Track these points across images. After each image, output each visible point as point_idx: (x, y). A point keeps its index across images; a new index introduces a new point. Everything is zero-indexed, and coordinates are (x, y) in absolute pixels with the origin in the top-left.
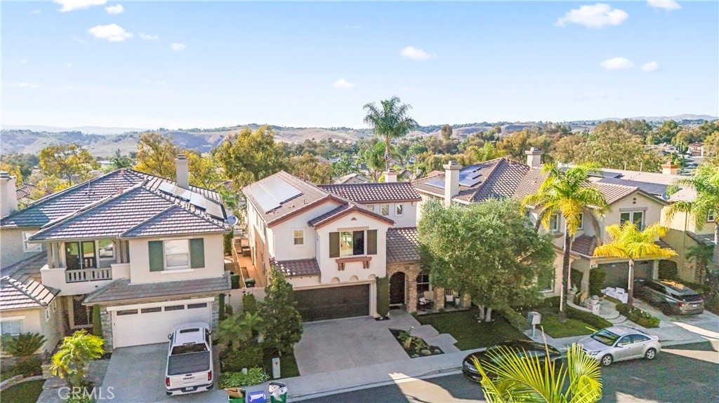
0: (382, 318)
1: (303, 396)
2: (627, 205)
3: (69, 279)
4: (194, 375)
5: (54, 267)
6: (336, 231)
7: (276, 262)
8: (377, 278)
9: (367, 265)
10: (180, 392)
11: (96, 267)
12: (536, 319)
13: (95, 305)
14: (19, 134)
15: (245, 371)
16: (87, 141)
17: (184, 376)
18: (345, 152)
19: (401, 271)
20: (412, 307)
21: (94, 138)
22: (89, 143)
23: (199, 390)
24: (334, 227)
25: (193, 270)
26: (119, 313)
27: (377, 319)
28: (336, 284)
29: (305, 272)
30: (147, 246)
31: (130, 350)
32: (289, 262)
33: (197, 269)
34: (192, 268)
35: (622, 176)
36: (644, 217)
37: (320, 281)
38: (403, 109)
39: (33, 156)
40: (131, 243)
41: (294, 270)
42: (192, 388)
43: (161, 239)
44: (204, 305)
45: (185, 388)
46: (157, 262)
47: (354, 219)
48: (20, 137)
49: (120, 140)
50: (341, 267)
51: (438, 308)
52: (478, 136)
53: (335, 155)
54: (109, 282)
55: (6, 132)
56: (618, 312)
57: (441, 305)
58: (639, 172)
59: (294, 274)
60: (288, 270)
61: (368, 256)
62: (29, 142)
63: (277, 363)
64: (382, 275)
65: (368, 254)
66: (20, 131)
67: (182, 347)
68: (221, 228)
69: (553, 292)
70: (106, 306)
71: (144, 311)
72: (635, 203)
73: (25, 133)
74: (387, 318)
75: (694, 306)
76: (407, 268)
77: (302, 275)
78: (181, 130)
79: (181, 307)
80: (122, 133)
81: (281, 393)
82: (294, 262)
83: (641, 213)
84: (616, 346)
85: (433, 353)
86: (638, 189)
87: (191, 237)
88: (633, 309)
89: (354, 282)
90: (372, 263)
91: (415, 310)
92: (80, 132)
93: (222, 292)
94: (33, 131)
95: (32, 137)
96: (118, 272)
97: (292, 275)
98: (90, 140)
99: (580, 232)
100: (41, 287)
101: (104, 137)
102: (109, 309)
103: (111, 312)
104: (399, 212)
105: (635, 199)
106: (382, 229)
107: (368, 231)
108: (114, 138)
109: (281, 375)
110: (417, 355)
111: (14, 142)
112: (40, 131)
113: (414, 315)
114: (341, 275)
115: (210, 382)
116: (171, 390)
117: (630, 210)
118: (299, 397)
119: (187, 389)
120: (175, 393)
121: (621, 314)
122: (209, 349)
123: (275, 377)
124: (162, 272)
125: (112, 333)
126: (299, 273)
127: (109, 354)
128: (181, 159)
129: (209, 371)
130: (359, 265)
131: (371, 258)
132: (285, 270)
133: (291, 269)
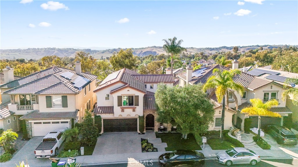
0: (141, 133)
1: (87, 164)
2: (267, 89)
3: (18, 109)
4: (45, 151)
5: (13, 104)
6: (121, 95)
7: (97, 107)
8: (139, 116)
9: (134, 110)
10: (40, 157)
11: (31, 105)
12: (204, 140)
13: (23, 120)
14: (70, 50)
15: (69, 151)
16: (92, 53)
17: (41, 151)
18: (189, 58)
19: (151, 114)
20: (156, 129)
21: (95, 51)
22: (93, 54)
23: (47, 157)
24: (119, 93)
25: (63, 108)
26: (35, 123)
27: (139, 134)
28: (121, 117)
29: (107, 112)
30: (45, 98)
31: (38, 138)
32: (103, 107)
33: (65, 108)
34: (63, 107)
35: (280, 74)
36: (277, 95)
37: (114, 116)
38: (180, 42)
39: (72, 58)
40: (39, 96)
41: (103, 111)
42: (45, 156)
43: (50, 95)
44: (67, 122)
45: (42, 156)
46: (49, 104)
47: (128, 91)
48: (70, 51)
49: (104, 52)
50: (123, 111)
51: (168, 131)
52: (250, 51)
53: (183, 60)
54: (32, 111)
55: (65, 49)
56: (253, 140)
57: (169, 129)
58: (288, 73)
59: (102, 112)
60: (101, 111)
61: (135, 107)
62: (72, 53)
63: (82, 149)
64: (141, 115)
65: (135, 106)
66: (70, 49)
67: (46, 139)
68: (73, 92)
70: (29, 120)
71: (44, 123)
72: (272, 88)
73: (71, 49)
74: (144, 134)
75: (291, 141)
76: (154, 113)
77: (106, 113)
78: (127, 48)
79: (58, 123)
80: (105, 49)
81: (71, 162)
82: (105, 107)
83: (276, 93)
84: (234, 157)
85: (153, 151)
86: (273, 82)
87: (62, 95)
88: (260, 139)
89: (129, 117)
90: (136, 110)
91: (157, 131)
92: (90, 49)
93: (72, 118)
94: (74, 49)
95: (74, 51)
96: (35, 107)
97: (101, 113)
98: (94, 52)
99: (244, 100)
100: (8, 111)
101: (98, 51)
102: (30, 121)
103: (31, 122)
104: (151, 88)
105: (272, 86)
106: (141, 95)
107: (135, 96)
108: (102, 52)
109: (84, 154)
110: (146, 151)
111: (68, 53)
112: (76, 49)
113: (156, 133)
114: (122, 113)
115: (52, 154)
116: (37, 156)
117: (270, 91)
118: (86, 164)
119: (43, 156)
120: (38, 157)
121: (254, 141)
122: (57, 141)
123: (81, 155)
124: (51, 108)
125: (31, 131)
126: (105, 112)
127: (30, 139)
128: (77, 63)
129: (51, 150)
130: (131, 110)
131: (136, 107)
132: (100, 110)
133: (102, 110)
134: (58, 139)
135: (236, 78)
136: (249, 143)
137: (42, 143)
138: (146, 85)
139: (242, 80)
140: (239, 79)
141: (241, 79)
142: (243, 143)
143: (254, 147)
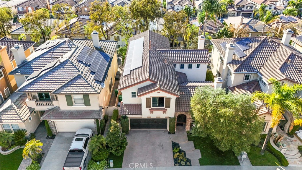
0: (171, 133)
3: (37, 105)
4: (73, 168)
5: (30, 100)
7: (123, 105)
8: (170, 118)
9: (164, 112)
11: (50, 101)
15: (98, 163)
17: (70, 168)
19: (183, 114)
24: (148, 96)
25: (86, 106)
27: (169, 133)
29: (134, 113)
30: (65, 96)
32: (129, 105)
37: (142, 116)
41: (130, 111)
43: (70, 95)
44: (91, 121)
47: (159, 92)
50: (152, 112)
56: (298, 150)
63: (111, 163)
64: (173, 116)
65: (165, 107)
68: (96, 91)
69: (265, 132)
71: (67, 121)
74: (174, 133)
76: (186, 114)
79: (82, 121)
82: (131, 105)
85: (186, 165)
89: (158, 117)
90: (167, 111)
93: (97, 119)
96: (55, 103)
97: (128, 114)
100: (26, 108)
102: (52, 120)
103: (54, 121)
107: (166, 98)
109: (114, 166)
110: (178, 164)
114: (151, 115)
121: (299, 152)
122: (84, 152)
123: (111, 167)
124: (73, 106)
125: (55, 128)
126: (132, 113)
127: (55, 135)
128: (94, 34)
129: (80, 167)
130: (161, 112)
131: (167, 109)
132: (126, 110)
133: (128, 110)
134: (85, 149)
135: (289, 65)
136: (293, 155)
137: (69, 153)
138: (175, 65)
139: (297, 70)
140: (293, 68)
141: (295, 69)
142: (286, 158)
143: (299, 163)
